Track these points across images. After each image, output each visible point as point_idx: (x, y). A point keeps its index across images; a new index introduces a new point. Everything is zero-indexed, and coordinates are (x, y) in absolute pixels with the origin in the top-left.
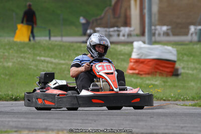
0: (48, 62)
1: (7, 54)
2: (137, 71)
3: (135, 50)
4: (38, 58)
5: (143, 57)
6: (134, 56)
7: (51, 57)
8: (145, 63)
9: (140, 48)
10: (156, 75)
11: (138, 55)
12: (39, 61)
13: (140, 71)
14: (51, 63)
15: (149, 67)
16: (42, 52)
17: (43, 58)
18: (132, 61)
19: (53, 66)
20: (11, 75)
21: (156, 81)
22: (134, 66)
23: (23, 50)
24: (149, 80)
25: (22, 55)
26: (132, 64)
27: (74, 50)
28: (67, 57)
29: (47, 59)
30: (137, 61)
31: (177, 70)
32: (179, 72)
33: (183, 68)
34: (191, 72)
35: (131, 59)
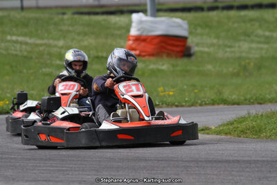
0: (21, 43)
2: (137, 52)
3: (134, 25)
4: (9, 38)
5: (145, 34)
6: (134, 32)
7: (25, 35)
8: (148, 40)
9: (141, 22)
10: (162, 57)
11: (139, 30)
12: (9, 41)
13: (141, 51)
14: (26, 44)
15: (153, 47)
16: (14, 29)
17: (14, 38)
18: (131, 38)
19: (29, 48)
21: (163, 65)
22: (134, 46)
24: (154, 64)
26: (131, 42)
27: (55, 24)
28: (46, 35)
29: (20, 39)
30: (138, 39)
31: (189, 49)
32: (192, 51)
33: (197, 45)
34: (206, 49)
35: (129, 36)
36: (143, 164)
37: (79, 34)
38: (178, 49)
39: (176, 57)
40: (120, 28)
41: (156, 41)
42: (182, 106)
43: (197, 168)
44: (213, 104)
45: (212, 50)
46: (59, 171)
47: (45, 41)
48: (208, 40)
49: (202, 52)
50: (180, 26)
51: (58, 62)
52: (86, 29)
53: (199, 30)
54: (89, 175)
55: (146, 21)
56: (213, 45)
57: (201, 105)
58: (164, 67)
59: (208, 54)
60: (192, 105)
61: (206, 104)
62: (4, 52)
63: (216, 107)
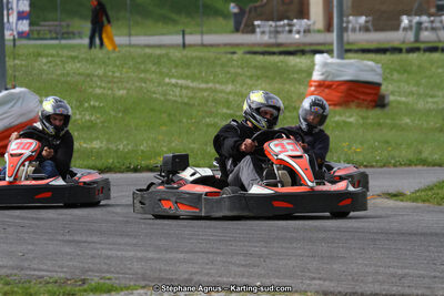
0: (181, 87)
1: (117, 74)
3: (317, 68)
4: (167, 80)
5: (329, 79)
6: (316, 76)
7: (187, 77)
8: (333, 87)
9: (326, 64)
10: (349, 106)
11: (322, 74)
12: (168, 85)
14: (187, 88)
15: (339, 95)
16: (173, 70)
17: (173, 81)
18: (313, 84)
19: (189, 93)
20: (126, 111)
21: (350, 117)
22: (316, 93)
23: (142, 67)
24: (340, 115)
25: (142, 75)
26: (313, 89)
27: (222, 65)
28: (212, 78)
29: (181, 82)
30: (321, 85)
31: (383, 97)
32: (386, 101)
33: (393, 93)
34: (403, 99)
35: (311, 81)
36: (322, 235)
37: (251, 77)
38: (369, 98)
39: (367, 108)
40: (300, 71)
41: (343, 88)
42: (372, 166)
43: (387, 242)
44: (410, 165)
45: (410, 99)
46: (220, 241)
47: (210, 85)
48: (407, 88)
49: (399, 103)
50: (373, 70)
51: (225, 111)
52: (259, 72)
53: (396, 76)
54: (256, 247)
55: (331, 64)
56: (412, 93)
57: (395, 166)
58: (351, 120)
59: (406, 104)
60: (384, 166)
61: (401, 164)
62: (162, 98)
63: (414, 168)
